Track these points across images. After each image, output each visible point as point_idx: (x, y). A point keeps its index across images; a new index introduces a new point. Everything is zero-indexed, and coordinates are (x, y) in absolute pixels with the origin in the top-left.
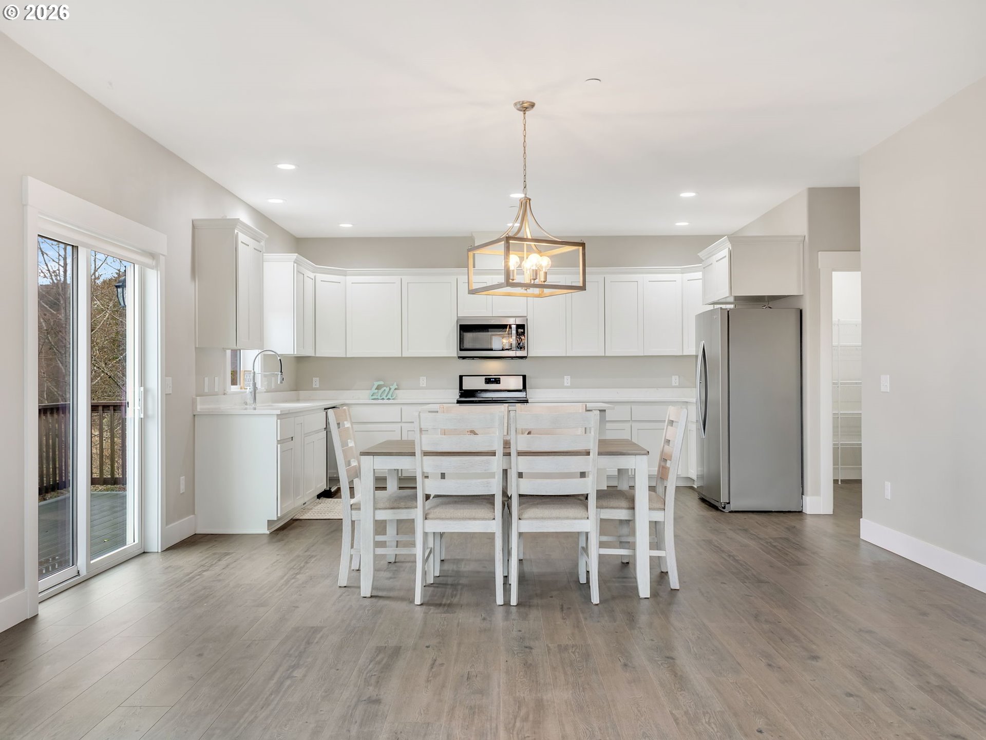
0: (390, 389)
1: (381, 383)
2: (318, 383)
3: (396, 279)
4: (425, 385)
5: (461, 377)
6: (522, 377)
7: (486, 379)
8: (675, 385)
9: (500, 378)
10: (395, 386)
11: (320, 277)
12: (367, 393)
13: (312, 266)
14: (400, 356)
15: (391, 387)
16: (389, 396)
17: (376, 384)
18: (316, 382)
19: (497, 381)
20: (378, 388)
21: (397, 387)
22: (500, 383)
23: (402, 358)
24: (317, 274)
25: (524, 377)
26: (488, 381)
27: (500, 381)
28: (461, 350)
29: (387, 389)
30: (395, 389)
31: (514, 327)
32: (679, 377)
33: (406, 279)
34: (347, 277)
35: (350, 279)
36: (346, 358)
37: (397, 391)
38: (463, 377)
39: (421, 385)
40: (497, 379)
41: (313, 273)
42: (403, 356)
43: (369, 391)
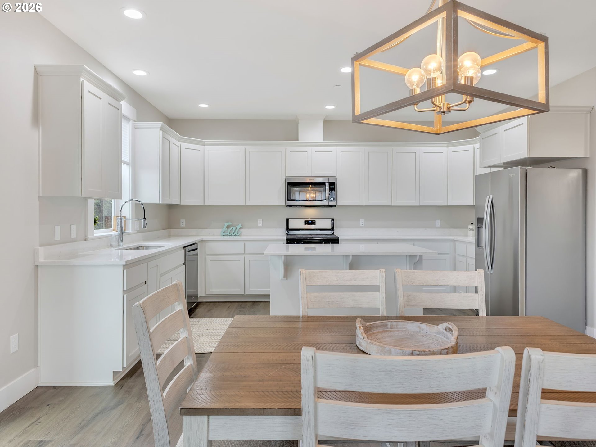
0: (236, 228)
1: (230, 224)
2: (184, 223)
3: (242, 148)
4: (261, 225)
5: (287, 220)
6: (331, 220)
7: (305, 221)
8: (438, 226)
9: (315, 221)
10: (240, 226)
11: (184, 145)
12: (220, 231)
13: (179, 137)
14: (244, 205)
15: (237, 227)
16: (236, 233)
17: (226, 224)
18: (183, 223)
19: (313, 223)
20: (228, 227)
21: (241, 227)
22: (315, 224)
23: (245, 206)
24: (182, 143)
25: (333, 220)
26: (307, 223)
28: (289, 200)
29: (234, 228)
30: (240, 228)
31: (327, 184)
32: (440, 221)
33: (248, 148)
34: (205, 146)
35: (207, 148)
36: (203, 206)
37: (241, 230)
38: (289, 220)
39: (259, 225)
40: (313, 222)
41: (179, 142)
42: (246, 205)
43: (221, 229)
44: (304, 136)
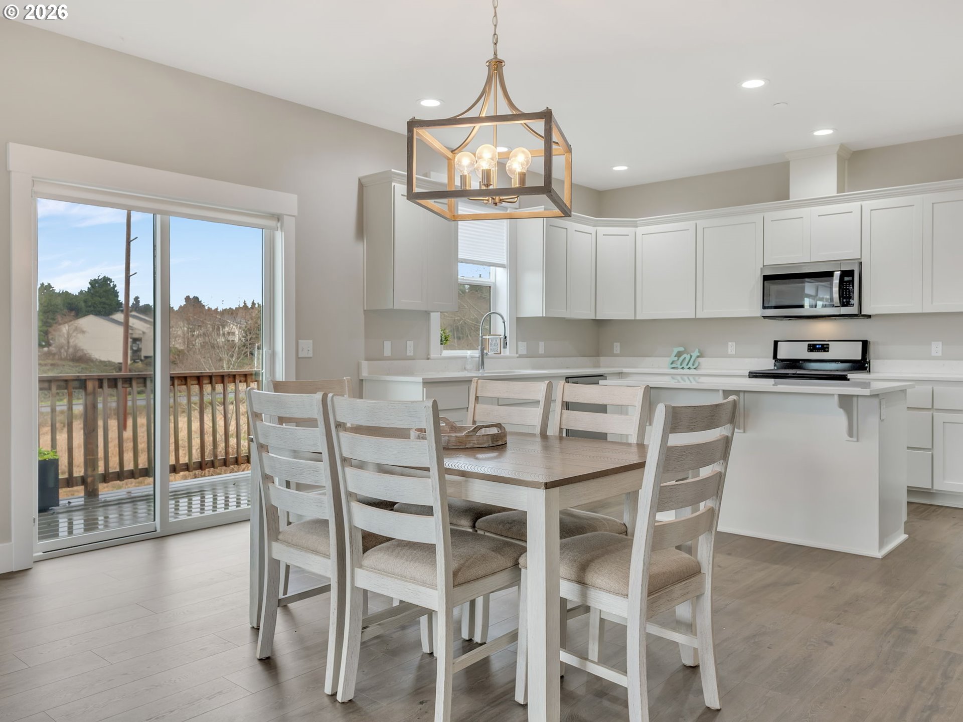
0: (691, 356)
1: (682, 349)
2: (619, 348)
3: (690, 224)
4: (733, 353)
5: (776, 343)
6: (861, 343)
7: (809, 346)
9: (828, 345)
10: (696, 353)
11: (602, 230)
13: (593, 220)
14: (694, 317)
15: (692, 354)
16: (690, 365)
17: (676, 350)
18: (617, 347)
19: (824, 348)
20: (679, 355)
21: (699, 354)
22: (828, 351)
23: (696, 320)
24: (598, 228)
25: (865, 344)
26: (812, 348)
27: (828, 348)
28: (764, 308)
29: (688, 357)
30: (698, 357)
31: (837, 274)
33: (701, 223)
34: (638, 228)
35: (640, 230)
36: (635, 321)
37: (700, 360)
38: (779, 343)
39: (730, 352)
40: (825, 346)
41: (594, 226)
42: (697, 317)
43: (668, 359)
44: (798, 191)
